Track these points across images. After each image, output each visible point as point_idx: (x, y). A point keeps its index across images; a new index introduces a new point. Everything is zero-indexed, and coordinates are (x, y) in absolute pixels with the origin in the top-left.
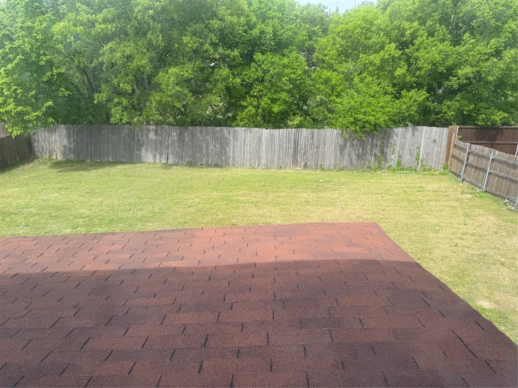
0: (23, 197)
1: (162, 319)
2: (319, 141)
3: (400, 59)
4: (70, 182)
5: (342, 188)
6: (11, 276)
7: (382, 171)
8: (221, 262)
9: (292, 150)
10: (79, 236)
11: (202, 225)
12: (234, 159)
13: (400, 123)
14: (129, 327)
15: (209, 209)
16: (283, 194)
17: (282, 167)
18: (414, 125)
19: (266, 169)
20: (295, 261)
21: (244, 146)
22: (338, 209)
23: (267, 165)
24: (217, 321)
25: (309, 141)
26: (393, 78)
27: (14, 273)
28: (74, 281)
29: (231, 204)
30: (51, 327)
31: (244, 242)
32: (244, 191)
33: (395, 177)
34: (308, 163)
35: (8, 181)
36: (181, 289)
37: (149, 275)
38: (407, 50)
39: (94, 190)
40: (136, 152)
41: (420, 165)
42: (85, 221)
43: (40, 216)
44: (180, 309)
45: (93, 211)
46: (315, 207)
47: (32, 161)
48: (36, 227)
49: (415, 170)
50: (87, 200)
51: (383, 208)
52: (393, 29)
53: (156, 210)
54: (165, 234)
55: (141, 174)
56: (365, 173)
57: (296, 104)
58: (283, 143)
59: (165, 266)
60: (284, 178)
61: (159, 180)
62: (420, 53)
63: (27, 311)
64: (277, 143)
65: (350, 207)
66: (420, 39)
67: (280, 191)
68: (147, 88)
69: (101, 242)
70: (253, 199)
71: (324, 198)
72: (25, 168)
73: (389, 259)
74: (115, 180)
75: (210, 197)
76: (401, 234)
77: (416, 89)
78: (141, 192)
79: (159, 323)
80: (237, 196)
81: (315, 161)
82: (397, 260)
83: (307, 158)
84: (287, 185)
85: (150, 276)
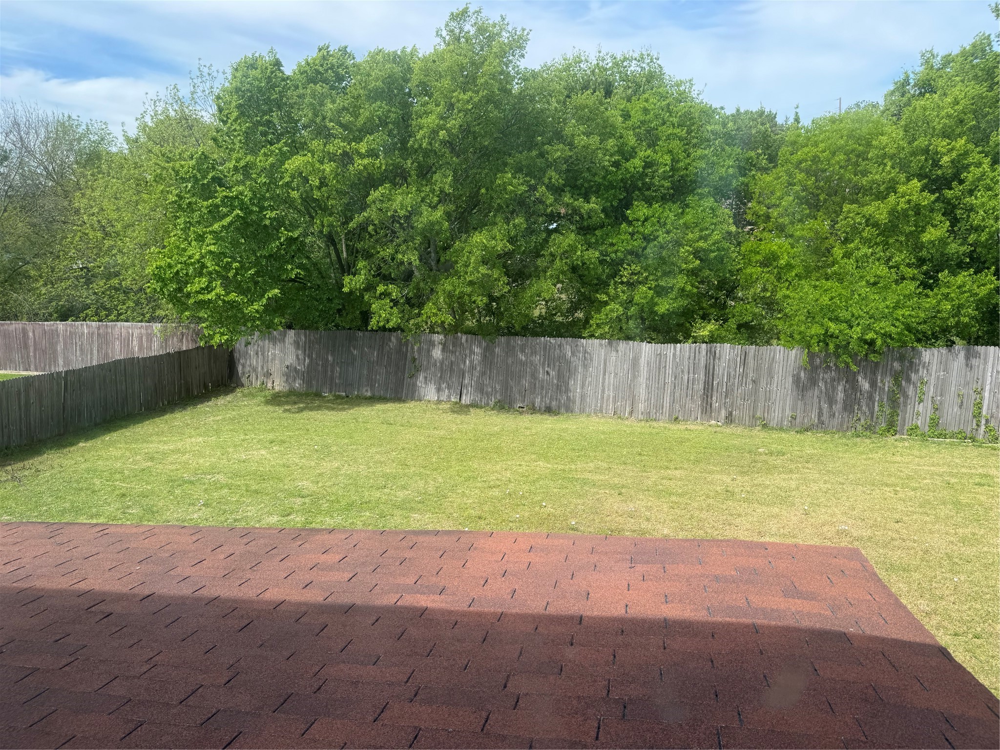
0: (207, 453)
1: (378, 711)
2: (758, 369)
3: (932, 210)
4: (288, 431)
5: (808, 468)
6: (140, 598)
7: (897, 436)
8: (515, 607)
9: (701, 386)
10: (271, 531)
11: (511, 524)
12: (583, 397)
13: (937, 338)
14: (315, 720)
15: (527, 494)
16: (678, 473)
17: (680, 418)
18: (969, 343)
19: (647, 421)
20: (665, 620)
21: (604, 374)
22: (797, 513)
23: (649, 412)
24: (482, 730)
25: (738, 369)
26: (919, 246)
27: (147, 592)
28: (242, 617)
29: (572, 486)
30: (181, 703)
31: (567, 569)
32: (599, 463)
33: (925, 451)
34: (734, 413)
35: (188, 425)
36: (426, 654)
37: (375, 618)
38: (949, 193)
39: (327, 446)
40: (407, 380)
41: (983, 427)
42: (305, 503)
43: (230, 489)
44: (415, 696)
45: (320, 485)
46: (746, 505)
47: (232, 391)
48: (220, 509)
49: (973, 439)
50: (313, 464)
51: (897, 516)
52: (914, 154)
53: (431, 490)
54: (421, 539)
55: (412, 421)
56: (858, 439)
57: (711, 297)
58: (683, 372)
59: (407, 604)
60: (681, 442)
61: (442, 433)
62: (976, 198)
63: (148, 667)
64: (669, 371)
65: (823, 510)
66: (975, 172)
67: (672, 467)
68: (434, 268)
69: (307, 545)
70: (616, 480)
71: (767, 487)
72: (219, 403)
73: (876, 633)
74: (366, 429)
75: (532, 470)
76: (935, 577)
77: (972, 270)
78: (407, 455)
79: (371, 718)
80: (583, 471)
81: (749, 411)
82: (894, 636)
83: (733, 403)
84: (689, 455)
85: (377, 621)
